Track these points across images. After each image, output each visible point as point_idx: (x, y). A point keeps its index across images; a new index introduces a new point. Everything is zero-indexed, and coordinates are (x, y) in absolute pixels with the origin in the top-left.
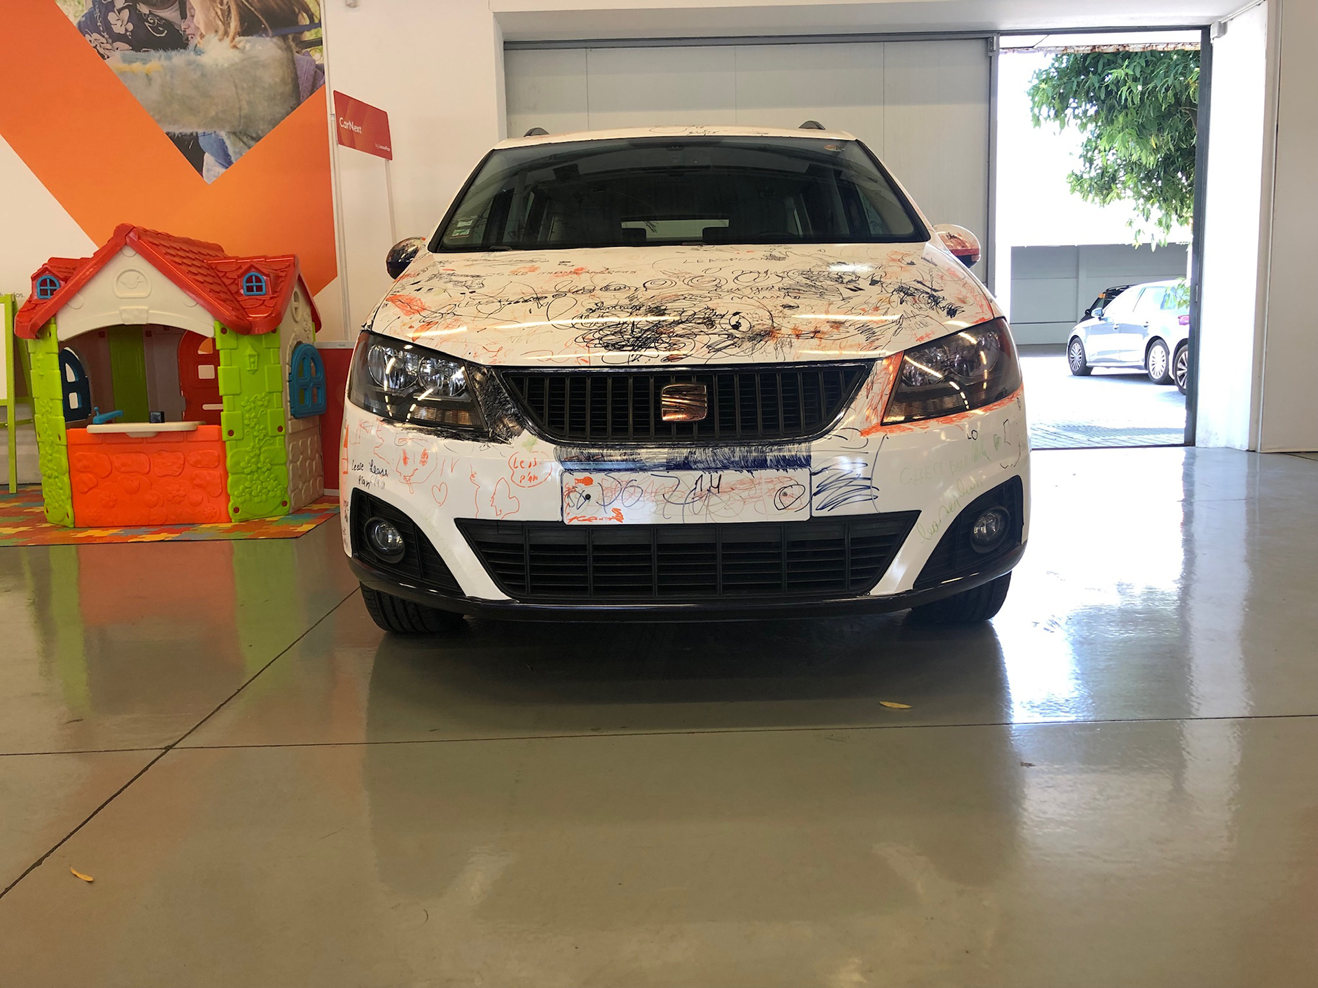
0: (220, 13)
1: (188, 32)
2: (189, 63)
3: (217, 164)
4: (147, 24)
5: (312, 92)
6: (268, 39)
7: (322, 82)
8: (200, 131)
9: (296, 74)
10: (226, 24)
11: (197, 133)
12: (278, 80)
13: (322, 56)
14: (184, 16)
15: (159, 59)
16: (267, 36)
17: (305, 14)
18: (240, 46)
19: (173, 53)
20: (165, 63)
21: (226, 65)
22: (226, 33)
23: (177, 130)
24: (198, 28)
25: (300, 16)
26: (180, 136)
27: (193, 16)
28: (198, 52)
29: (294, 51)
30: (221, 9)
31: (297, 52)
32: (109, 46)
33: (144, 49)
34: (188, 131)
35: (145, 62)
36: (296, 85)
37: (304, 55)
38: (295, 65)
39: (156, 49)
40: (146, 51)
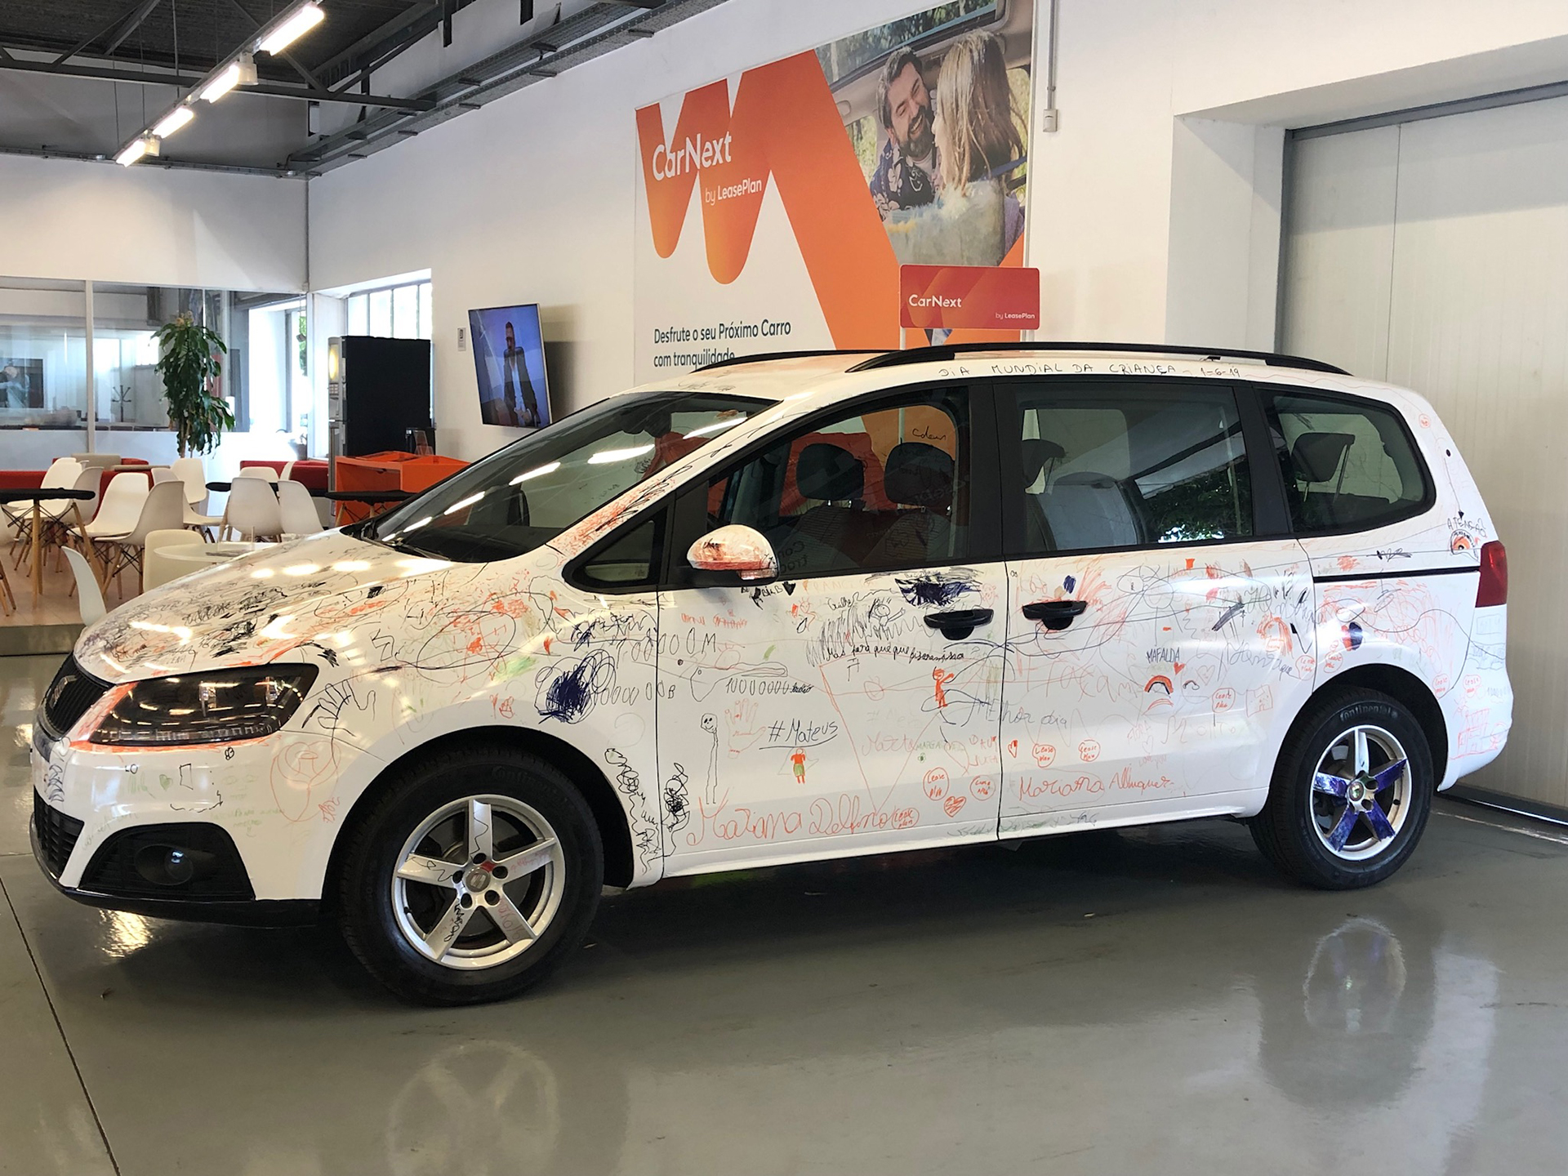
0: (957, 155)
1: (935, 184)
2: (933, 218)
4: (911, 178)
5: (1014, 242)
6: (988, 182)
7: (1022, 229)
9: (1004, 222)
10: (961, 170)
12: (991, 230)
13: (1025, 196)
14: (934, 167)
15: (915, 217)
16: (987, 178)
17: (1016, 148)
18: (967, 194)
19: (924, 208)
20: (918, 219)
21: (957, 217)
22: (960, 180)
24: (942, 178)
25: (1012, 151)
27: (940, 164)
28: (940, 206)
29: (1005, 193)
30: (959, 153)
31: (1007, 195)
32: (885, 206)
33: (907, 207)
35: (906, 220)
36: (1003, 234)
37: (1011, 197)
38: (1004, 210)
39: (914, 205)
40: (908, 208)
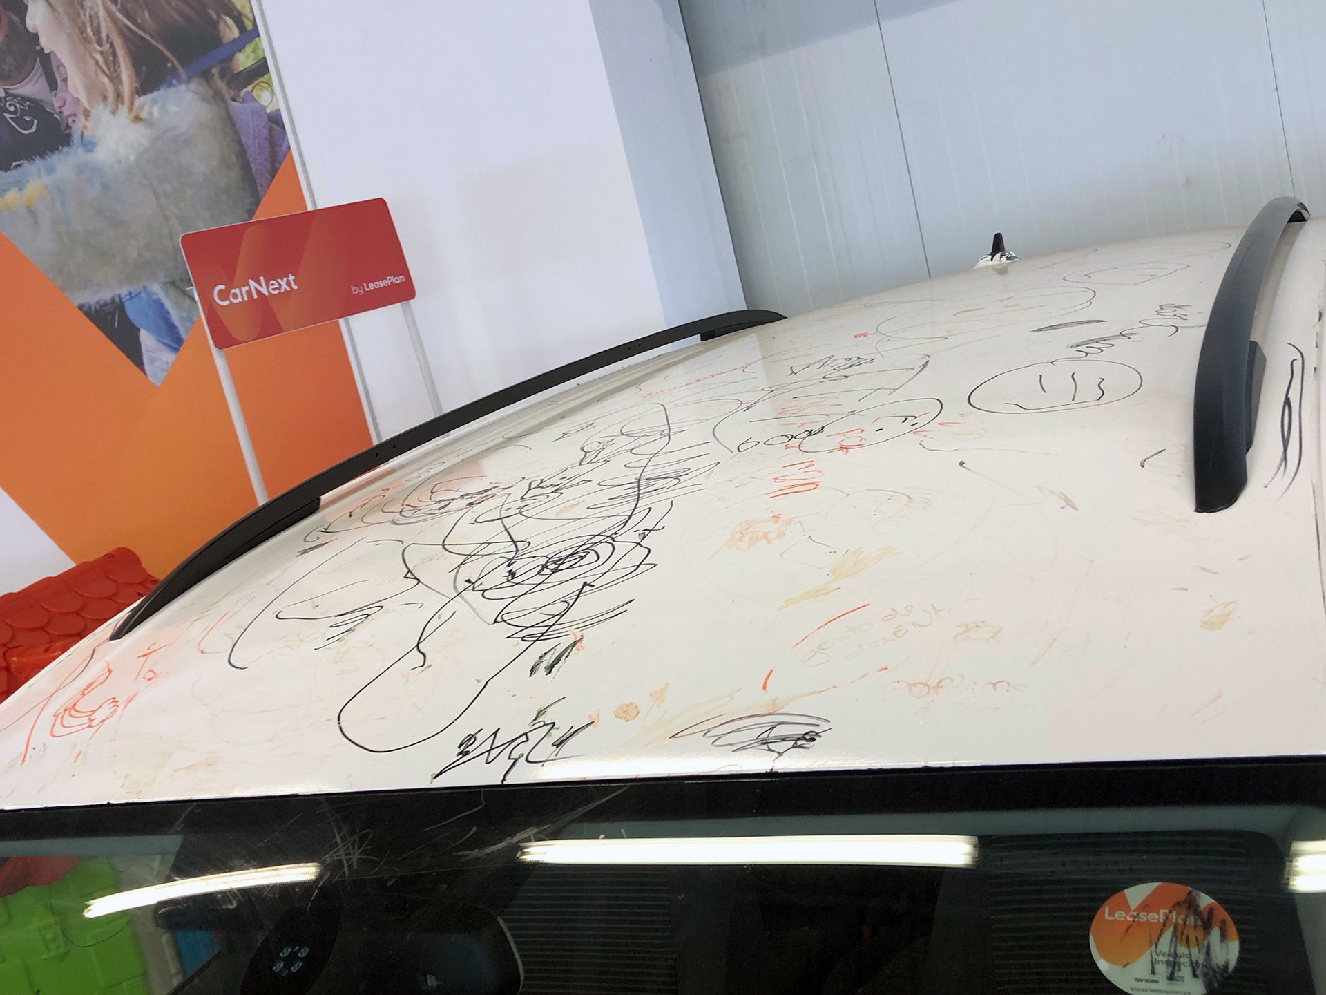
0: (99, 58)
1: (66, 113)
2: (81, 169)
3: (161, 346)
4: (7, 116)
5: (274, 172)
6: (183, 87)
7: (284, 148)
8: (123, 292)
9: (240, 142)
10: (115, 79)
11: (119, 296)
13: (273, 93)
14: (53, 85)
15: (39, 176)
16: (180, 82)
17: (228, 19)
18: (144, 115)
19: (54, 159)
20: (48, 180)
21: (132, 158)
22: (119, 97)
23: (91, 298)
24: (77, 101)
25: (222, 25)
26: (98, 307)
27: (65, 80)
28: (89, 146)
29: (228, 97)
30: (102, 53)
31: (234, 100)
33: (16, 163)
34: (106, 295)
35: (21, 185)
36: (245, 166)
37: (244, 101)
38: (234, 125)
39: (30, 158)
40: (17, 166)
